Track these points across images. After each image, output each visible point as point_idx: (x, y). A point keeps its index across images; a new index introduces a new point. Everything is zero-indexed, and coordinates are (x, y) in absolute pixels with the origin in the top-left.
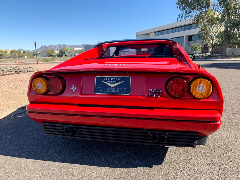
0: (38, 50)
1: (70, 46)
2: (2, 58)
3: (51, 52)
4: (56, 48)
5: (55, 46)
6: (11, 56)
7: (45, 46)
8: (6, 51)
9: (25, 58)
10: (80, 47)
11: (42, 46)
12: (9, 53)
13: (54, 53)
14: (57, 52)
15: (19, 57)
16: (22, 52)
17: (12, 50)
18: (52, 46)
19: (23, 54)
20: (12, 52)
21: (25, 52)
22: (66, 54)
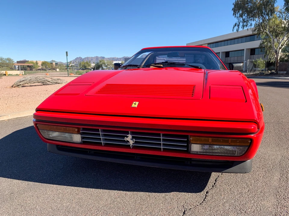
0: (72, 62)
1: (109, 58)
2: (32, 70)
3: (86, 65)
4: (92, 60)
5: (92, 57)
6: (42, 68)
7: (80, 57)
8: (37, 62)
9: (57, 71)
10: (119, 59)
11: (77, 58)
12: (40, 64)
13: (89, 65)
14: (93, 65)
15: (50, 70)
16: (54, 63)
17: (43, 61)
18: (88, 58)
19: (56, 66)
20: (44, 64)
21: (57, 63)
22: (103, 67)
